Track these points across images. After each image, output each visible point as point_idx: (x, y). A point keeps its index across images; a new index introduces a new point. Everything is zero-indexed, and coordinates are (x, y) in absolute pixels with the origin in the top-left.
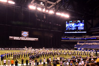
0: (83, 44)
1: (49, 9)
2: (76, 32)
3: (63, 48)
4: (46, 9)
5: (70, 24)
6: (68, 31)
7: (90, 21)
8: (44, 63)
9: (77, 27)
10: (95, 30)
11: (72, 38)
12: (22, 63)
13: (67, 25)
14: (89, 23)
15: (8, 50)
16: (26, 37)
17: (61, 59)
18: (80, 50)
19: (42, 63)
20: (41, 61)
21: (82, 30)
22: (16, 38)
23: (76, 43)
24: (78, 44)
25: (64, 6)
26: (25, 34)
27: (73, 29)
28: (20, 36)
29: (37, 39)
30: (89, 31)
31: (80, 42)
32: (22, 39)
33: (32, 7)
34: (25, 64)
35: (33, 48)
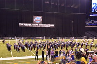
12: (37, 55)
16: (39, 23)
22: (27, 25)
26: (38, 19)
28: (32, 22)
29: (53, 25)
32: (35, 25)
34: (40, 56)
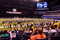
0: (46, 16)
2: (43, 9)
3: (35, 18)
5: (39, 4)
7: (51, 3)
8: (25, 26)
9: (43, 6)
10: (53, 8)
12: (14, 26)
13: (37, 5)
14: (50, 4)
15: (6, 19)
16: (15, 12)
17: (34, 24)
18: (45, 19)
19: (24, 26)
20: (23, 25)
21: (46, 8)
23: (42, 15)
24: (44, 15)
26: (15, 10)
27: (41, 7)
28: (12, 11)
29: (21, 13)
30: (50, 8)
31: (45, 15)
32: (13, 13)
35: (19, 18)
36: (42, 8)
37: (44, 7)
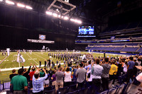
0: (92, 46)
1: (64, 16)
4: (62, 15)
5: (82, 29)
6: (80, 35)
7: (99, 27)
9: (88, 32)
11: (83, 41)
13: (80, 30)
14: (98, 29)
16: (43, 40)
17: (74, 60)
18: (91, 51)
21: (92, 35)
23: (87, 45)
24: (89, 46)
25: (77, 13)
26: (42, 37)
27: (85, 33)
28: (38, 39)
29: (54, 42)
30: (98, 35)
32: (40, 41)
33: (49, 13)
36: (86, 35)
37: (90, 33)
